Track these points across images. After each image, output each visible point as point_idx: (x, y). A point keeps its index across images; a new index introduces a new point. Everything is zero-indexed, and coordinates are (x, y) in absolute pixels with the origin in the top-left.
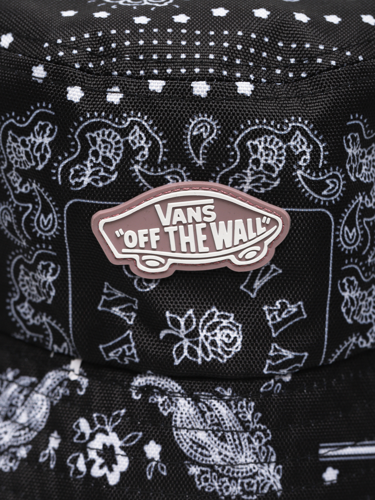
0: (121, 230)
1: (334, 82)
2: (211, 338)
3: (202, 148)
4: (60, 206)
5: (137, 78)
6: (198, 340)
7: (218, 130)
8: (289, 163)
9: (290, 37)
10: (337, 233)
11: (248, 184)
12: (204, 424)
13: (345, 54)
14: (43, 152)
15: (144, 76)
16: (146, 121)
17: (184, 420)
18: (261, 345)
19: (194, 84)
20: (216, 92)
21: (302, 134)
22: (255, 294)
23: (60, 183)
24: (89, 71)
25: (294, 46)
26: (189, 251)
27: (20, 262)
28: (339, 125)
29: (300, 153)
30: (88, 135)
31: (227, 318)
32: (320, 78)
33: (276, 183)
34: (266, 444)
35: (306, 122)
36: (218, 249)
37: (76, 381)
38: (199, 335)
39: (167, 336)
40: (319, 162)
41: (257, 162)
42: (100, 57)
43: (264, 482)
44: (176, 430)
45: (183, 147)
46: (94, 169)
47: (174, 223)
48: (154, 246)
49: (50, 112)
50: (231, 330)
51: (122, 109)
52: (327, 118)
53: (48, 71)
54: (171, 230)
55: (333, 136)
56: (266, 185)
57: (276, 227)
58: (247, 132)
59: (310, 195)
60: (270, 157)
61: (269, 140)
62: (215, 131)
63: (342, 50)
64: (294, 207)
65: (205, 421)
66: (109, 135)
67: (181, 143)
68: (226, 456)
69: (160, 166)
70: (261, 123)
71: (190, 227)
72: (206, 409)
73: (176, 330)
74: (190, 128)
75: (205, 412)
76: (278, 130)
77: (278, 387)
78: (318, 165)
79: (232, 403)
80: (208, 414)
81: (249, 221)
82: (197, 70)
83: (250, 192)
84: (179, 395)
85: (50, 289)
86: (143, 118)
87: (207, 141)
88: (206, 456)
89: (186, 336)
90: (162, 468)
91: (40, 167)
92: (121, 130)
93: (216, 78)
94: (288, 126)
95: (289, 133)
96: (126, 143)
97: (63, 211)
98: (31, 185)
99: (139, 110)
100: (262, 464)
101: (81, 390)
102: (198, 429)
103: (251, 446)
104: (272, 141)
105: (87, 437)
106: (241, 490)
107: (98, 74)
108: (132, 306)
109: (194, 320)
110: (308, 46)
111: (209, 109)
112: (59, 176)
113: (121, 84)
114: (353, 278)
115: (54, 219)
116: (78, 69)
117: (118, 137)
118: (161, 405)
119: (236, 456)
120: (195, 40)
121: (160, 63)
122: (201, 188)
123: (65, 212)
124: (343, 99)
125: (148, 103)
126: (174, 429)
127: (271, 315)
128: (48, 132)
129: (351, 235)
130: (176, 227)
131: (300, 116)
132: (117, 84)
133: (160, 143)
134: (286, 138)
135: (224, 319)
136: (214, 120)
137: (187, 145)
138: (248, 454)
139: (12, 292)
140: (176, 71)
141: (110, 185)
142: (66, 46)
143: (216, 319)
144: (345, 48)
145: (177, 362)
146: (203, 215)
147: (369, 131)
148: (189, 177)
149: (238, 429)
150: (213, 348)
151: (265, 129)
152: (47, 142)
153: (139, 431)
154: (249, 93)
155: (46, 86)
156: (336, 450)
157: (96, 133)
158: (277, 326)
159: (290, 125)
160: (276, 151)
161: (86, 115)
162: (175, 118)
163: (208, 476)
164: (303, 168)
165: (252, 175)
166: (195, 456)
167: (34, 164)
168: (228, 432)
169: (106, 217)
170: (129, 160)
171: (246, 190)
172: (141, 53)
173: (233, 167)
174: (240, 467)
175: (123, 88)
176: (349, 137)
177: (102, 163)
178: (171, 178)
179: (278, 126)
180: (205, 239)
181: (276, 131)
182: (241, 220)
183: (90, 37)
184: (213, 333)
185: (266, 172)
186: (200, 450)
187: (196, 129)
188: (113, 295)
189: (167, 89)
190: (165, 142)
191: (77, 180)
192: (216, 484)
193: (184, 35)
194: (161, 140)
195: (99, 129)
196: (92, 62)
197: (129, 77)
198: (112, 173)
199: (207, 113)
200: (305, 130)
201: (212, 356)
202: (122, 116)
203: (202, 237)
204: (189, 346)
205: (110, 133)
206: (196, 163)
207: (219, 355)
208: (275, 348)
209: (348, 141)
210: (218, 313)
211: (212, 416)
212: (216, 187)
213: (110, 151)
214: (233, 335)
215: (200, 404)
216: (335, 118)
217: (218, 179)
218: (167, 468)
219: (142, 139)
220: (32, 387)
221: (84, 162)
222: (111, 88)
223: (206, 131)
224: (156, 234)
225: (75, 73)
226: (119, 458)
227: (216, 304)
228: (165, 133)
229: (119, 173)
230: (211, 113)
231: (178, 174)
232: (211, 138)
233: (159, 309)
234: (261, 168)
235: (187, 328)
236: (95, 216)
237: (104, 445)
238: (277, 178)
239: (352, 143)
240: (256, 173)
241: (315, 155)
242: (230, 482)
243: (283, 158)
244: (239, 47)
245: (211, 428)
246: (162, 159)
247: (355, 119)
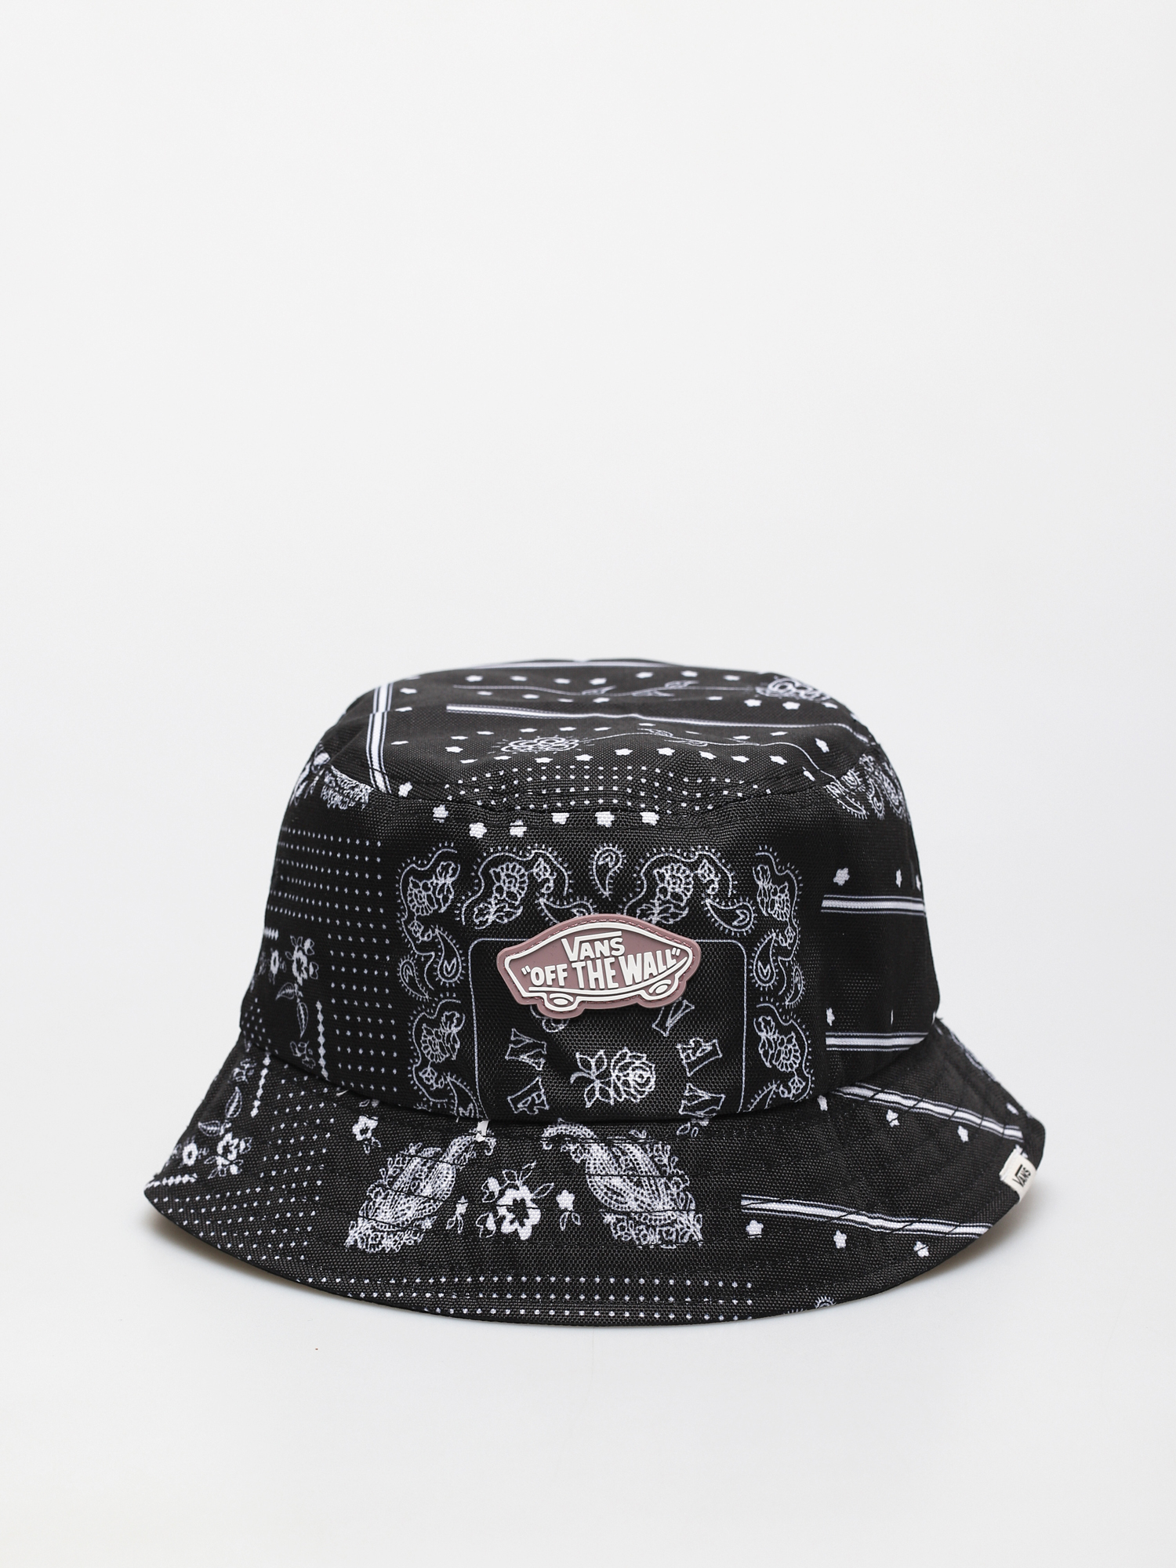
0: (527, 967)
1: (741, 813)
2: (623, 1078)
3: (608, 878)
4: (464, 948)
5: (540, 812)
6: (610, 1080)
7: (624, 859)
8: (697, 891)
9: (695, 774)
10: (751, 967)
11: (656, 915)
12: (619, 1169)
13: (752, 787)
14: (445, 893)
15: (548, 810)
16: (550, 853)
17: (597, 1166)
18: (676, 1085)
19: (598, 814)
20: (621, 821)
21: (709, 863)
22: (667, 1033)
23: (464, 924)
24: (492, 809)
25: (700, 781)
26: (598, 988)
27: (423, 1020)
28: (747, 855)
29: (708, 881)
30: (491, 871)
31: (639, 1058)
32: (727, 809)
33: (685, 913)
34: (684, 1191)
35: (713, 850)
36: (627, 984)
37: (483, 1142)
38: (611, 1076)
39: (578, 1078)
40: (728, 891)
41: (664, 891)
42: (502, 794)
43: (684, 1230)
44: (590, 1178)
45: (589, 878)
46: (498, 906)
47: (582, 958)
48: (562, 983)
49: (453, 851)
50: (645, 1070)
51: (525, 842)
52: (735, 848)
53: (450, 811)
54: (578, 966)
55: (742, 866)
56: (675, 915)
57: (686, 958)
58: (652, 860)
59: (720, 925)
60: (677, 886)
61: (675, 868)
62: (621, 860)
63: (748, 783)
64: (704, 938)
65: (619, 1166)
66: (513, 869)
67: (587, 874)
68: (642, 1201)
69: (565, 899)
70: (667, 851)
71: (599, 962)
72: (620, 1154)
73: (587, 1071)
74: (596, 858)
75: (620, 1157)
76: (685, 858)
77: (695, 1130)
78: (727, 895)
79: (647, 1146)
80: (622, 1158)
81: (659, 953)
82: (601, 801)
83: (658, 924)
84: (592, 1141)
85: (455, 1041)
86: (547, 850)
87: (613, 870)
88: (622, 1203)
89: (598, 1077)
90: (576, 1218)
91: (443, 910)
92: (525, 863)
93: (620, 809)
94: (695, 855)
95: (696, 862)
96: (531, 876)
97: (468, 953)
98: (433, 932)
99: (544, 843)
100: (680, 1211)
101: (489, 1150)
102: (612, 1175)
103: (669, 1192)
104: (678, 869)
105: (497, 1194)
106: (660, 1239)
107: (500, 811)
108: (540, 1052)
109: (606, 1060)
110: (713, 780)
111: (614, 839)
112: (463, 917)
113: (525, 818)
114: (769, 1018)
115: (458, 963)
116: (480, 806)
117: (523, 871)
118: (573, 1153)
119: (652, 1202)
120: (598, 775)
121: (563, 796)
122: (608, 920)
123: (469, 954)
124: (751, 829)
125: (552, 835)
126: (587, 1176)
127: (685, 1054)
128: (450, 872)
129: (765, 971)
130: (584, 962)
131: (706, 845)
132: (520, 818)
133: (566, 874)
134: (693, 867)
135: (637, 1059)
136: (619, 849)
137: (592, 875)
138: (666, 1201)
139: (414, 1058)
140: (580, 802)
141: (515, 920)
142: (467, 786)
143: (628, 1060)
144: (752, 782)
145: (589, 1105)
146: (612, 949)
147: (779, 867)
148: (595, 910)
149: (654, 1173)
150: (626, 1089)
151: (671, 857)
152: (450, 883)
153: (551, 1183)
154: (654, 823)
155: (447, 825)
156: (763, 1203)
157: (500, 867)
158: (691, 1066)
159: (697, 853)
160: (683, 879)
161: (490, 850)
162: (579, 849)
163: (625, 1224)
164: (712, 897)
165: (660, 905)
166: (610, 1204)
167: (436, 907)
168: (644, 1176)
169: (512, 954)
170: (534, 893)
171: (654, 922)
172: (544, 789)
173: (640, 897)
174: (657, 1214)
175: (527, 821)
176: (759, 868)
177: (507, 899)
178: (578, 911)
179: (685, 854)
180: (614, 974)
181: (683, 860)
182: (651, 953)
183: (492, 777)
184: (625, 1073)
185: (674, 902)
186: (615, 1197)
187: (601, 859)
188: (522, 1041)
189: (571, 821)
190: (570, 873)
191: (481, 919)
192: (633, 1233)
193: (587, 771)
194: (567, 871)
195: (503, 864)
196: (495, 800)
197: (532, 810)
198: (517, 908)
199: (612, 842)
200: (712, 858)
201: (624, 1096)
202: (526, 849)
203: (611, 973)
204: (600, 1087)
205: (514, 867)
206: (602, 894)
207: (632, 1095)
208: (690, 1088)
209: (757, 873)
210: (630, 1054)
211: (626, 1160)
212: (623, 919)
213: (515, 886)
214: (646, 1075)
215: (614, 1149)
216: (743, 848)
217: (625, 911)
218: (581, 1218)
219: (547, 871)
220: (437, 1158)
221: (489, 900)
222: (514, 822)
223: (611, 861)
224: (564, 970)
225: (477, 810)
226: (530, 1212)
227: (627, 1045)
228: (570, 864)
229: (524, 908)
230: (616, 843)
231: (585, 906)
232: (616, 867)
233: (568, 1051)
234: (668, 897)
235: (598, 1069)
236: (499, 954)
237: (515, 1200)
238: (685, 907)
239: (762, 876)
240: (664, 903)
241: (723, 884)
242: (648, 1231)
243: (691, 886)
244: (644, 781)
245: (626, 1173)
246: (567, 891)
247: (763, 850)
